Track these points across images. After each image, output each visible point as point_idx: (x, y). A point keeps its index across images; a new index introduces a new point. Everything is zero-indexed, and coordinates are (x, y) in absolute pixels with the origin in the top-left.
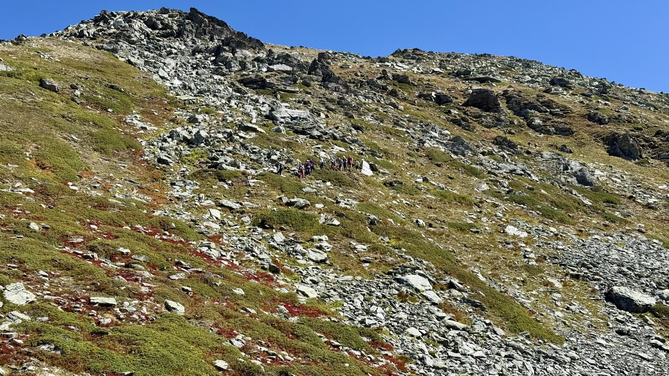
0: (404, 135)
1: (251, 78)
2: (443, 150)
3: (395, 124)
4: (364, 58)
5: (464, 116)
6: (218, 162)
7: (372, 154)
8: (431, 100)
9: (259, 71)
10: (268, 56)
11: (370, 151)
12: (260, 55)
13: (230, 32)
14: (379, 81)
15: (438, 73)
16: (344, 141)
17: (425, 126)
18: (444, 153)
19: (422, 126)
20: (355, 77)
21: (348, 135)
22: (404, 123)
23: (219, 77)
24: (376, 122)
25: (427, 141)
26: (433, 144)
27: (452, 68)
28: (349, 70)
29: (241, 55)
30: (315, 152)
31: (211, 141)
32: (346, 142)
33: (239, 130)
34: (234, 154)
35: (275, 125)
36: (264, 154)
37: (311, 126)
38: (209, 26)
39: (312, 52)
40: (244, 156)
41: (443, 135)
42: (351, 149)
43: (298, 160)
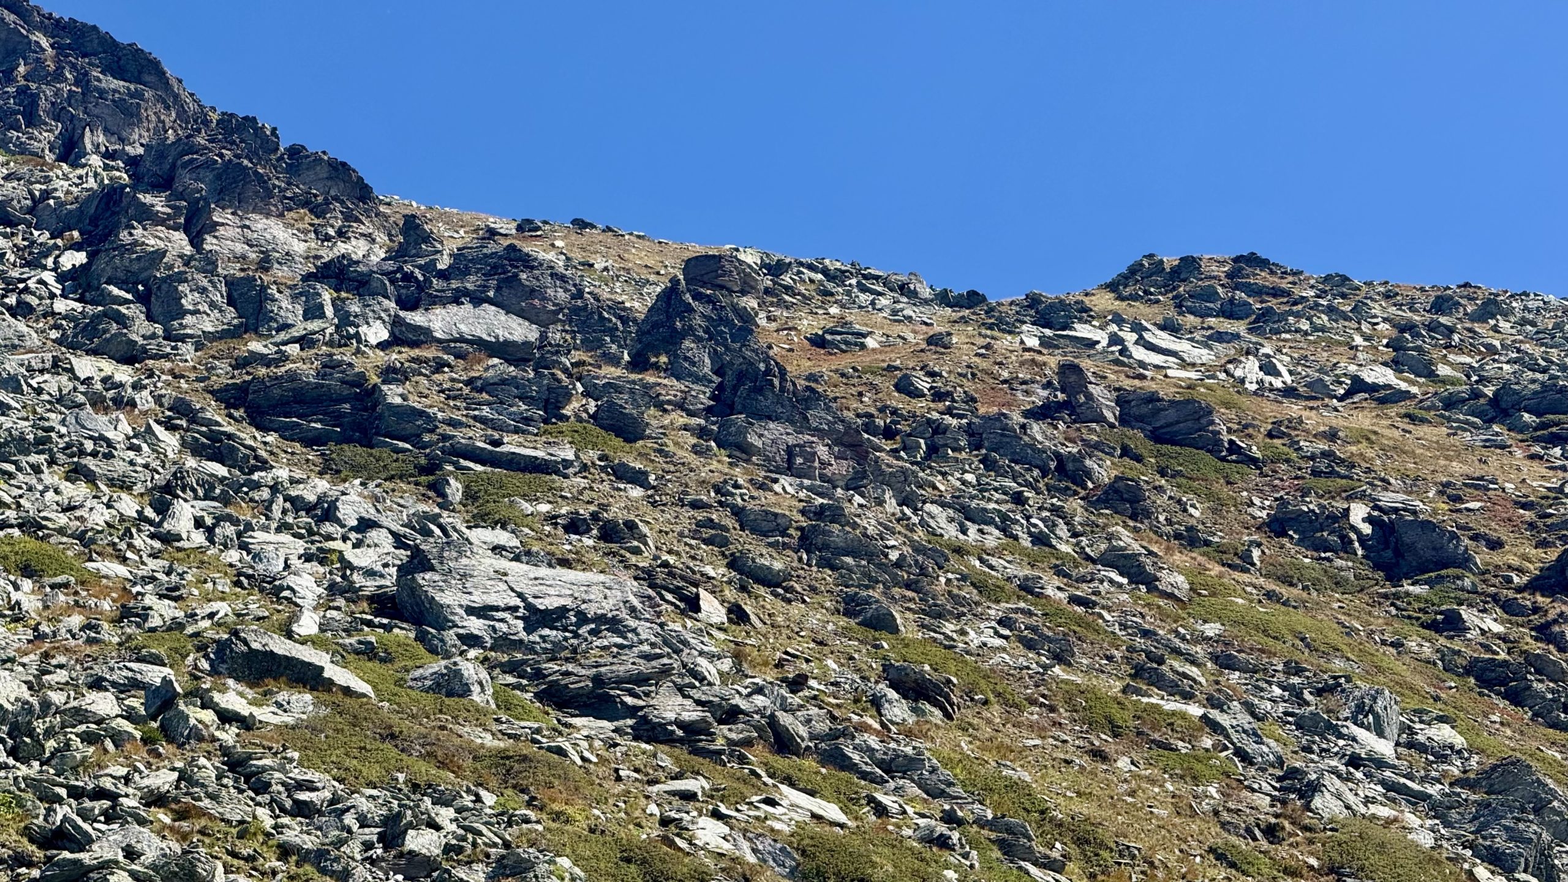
0: (1191, 738)
1: (293, 376)
2: (1426, 840)
3: (1138, 672)
4: (944, 298)
5: (1537, 648)
6: (84, 857)
7: (1002, 844)
8: (1346, 546)
9: (344, 340)
10: (397, 254)
11: (991, 825)
12: (356, 248)
13: (182, 114)
14: (1037, 430)
15: (1383, 396)
16: (837, 760)
17: (1319, 693)
18: (1430, 859)
19: (1296, 695)
20: (898, 401)
21: (864, 728)
22: (1194, 671)
23: (108, 367)
24: (1031, 660)
25: (1332, 782)
26: (1368, 801)
27: (1468, 370)
28: (861, 360)
29: (240, 248)
30: (665, 822)
31: (49, 733)
32: (851, 767)
33: (214, 672)
34: (182, 815)
35: (433, 651)
36: (363, 822)
37: (644, 667)
38: (58, 76)
39: (640, 256)
40: (245, 830)
41: (1422, 748)
42: (881, 811)
43: (564, 862)
